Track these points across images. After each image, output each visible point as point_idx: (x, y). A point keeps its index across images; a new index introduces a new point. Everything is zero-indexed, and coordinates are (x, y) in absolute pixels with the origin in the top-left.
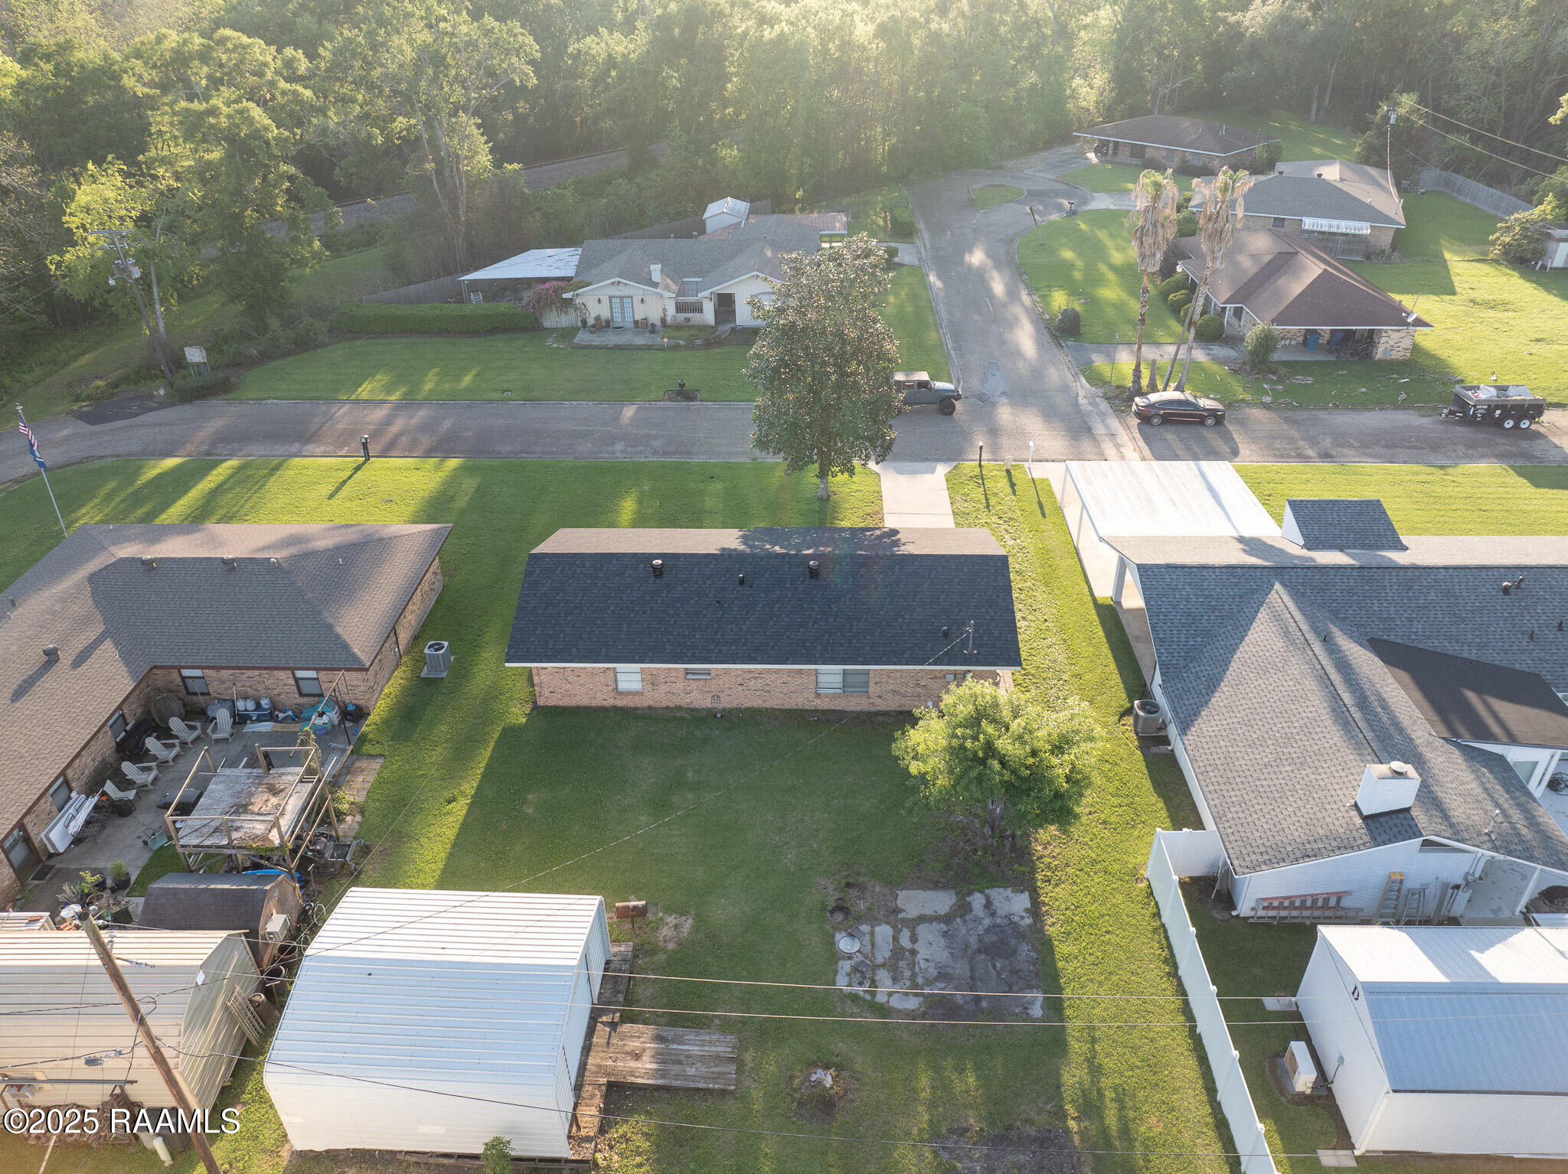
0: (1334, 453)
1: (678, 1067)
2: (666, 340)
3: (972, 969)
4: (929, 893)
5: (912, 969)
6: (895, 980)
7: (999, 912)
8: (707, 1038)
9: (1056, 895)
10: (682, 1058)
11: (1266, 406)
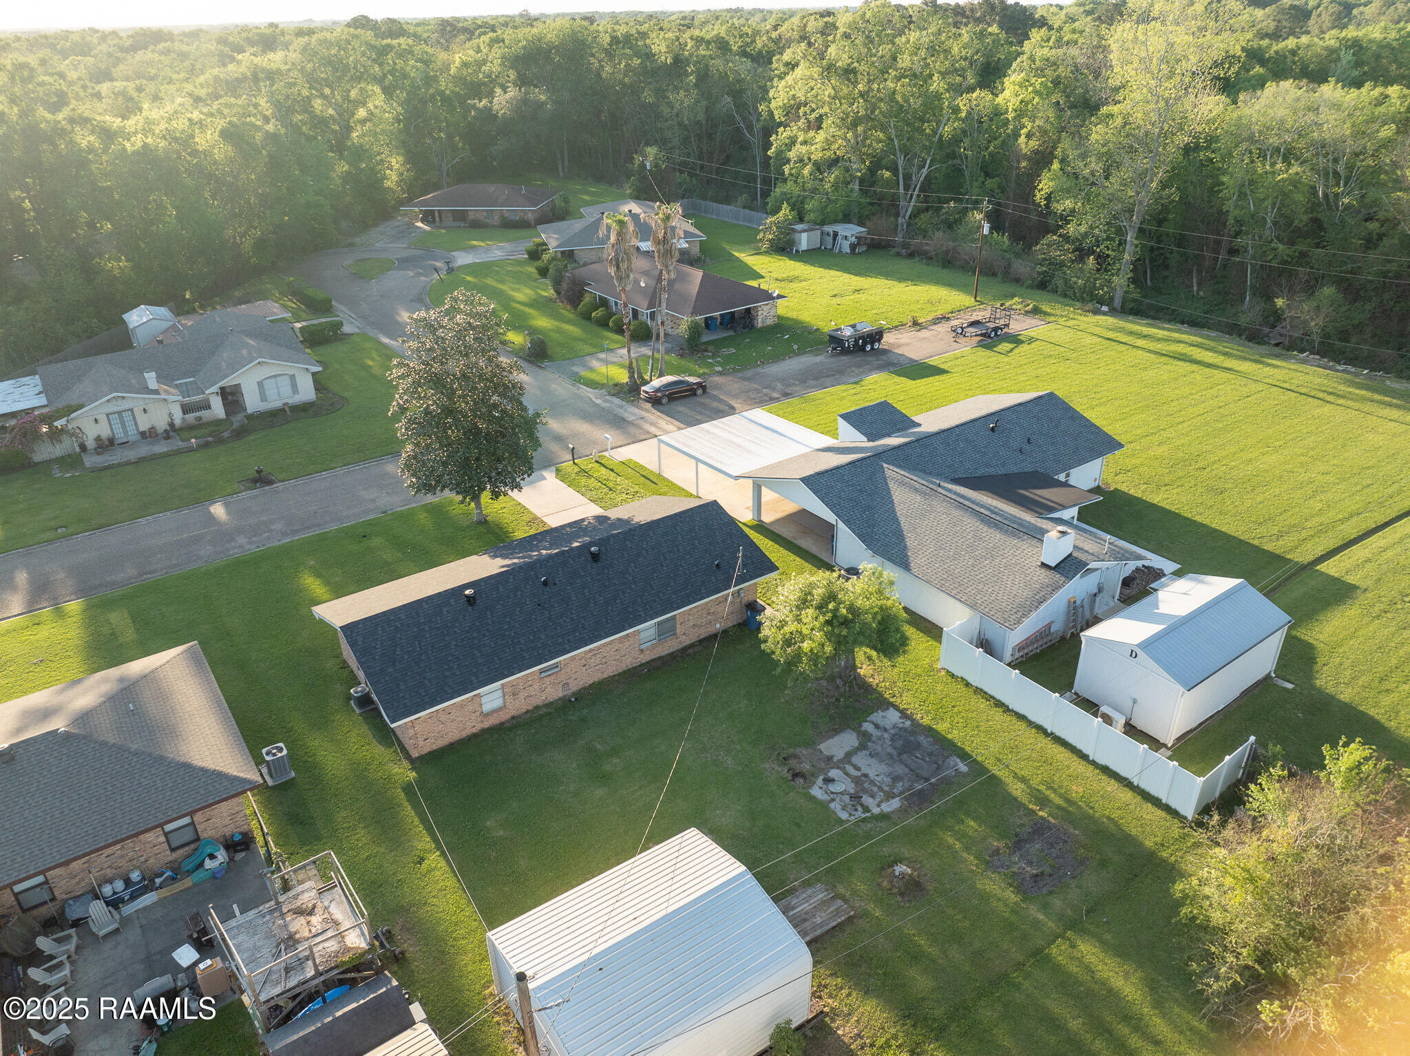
0: (789, 391)
1: (807, 924)
2: (193, 440)
3: (906, 766)
4: (836, 738)
5: (875, 785)
6: (873, 796)
7: (888, 727)
8: (805, 895)
9: (906, 701)
10: (803, 916)
11: (720, 373)
